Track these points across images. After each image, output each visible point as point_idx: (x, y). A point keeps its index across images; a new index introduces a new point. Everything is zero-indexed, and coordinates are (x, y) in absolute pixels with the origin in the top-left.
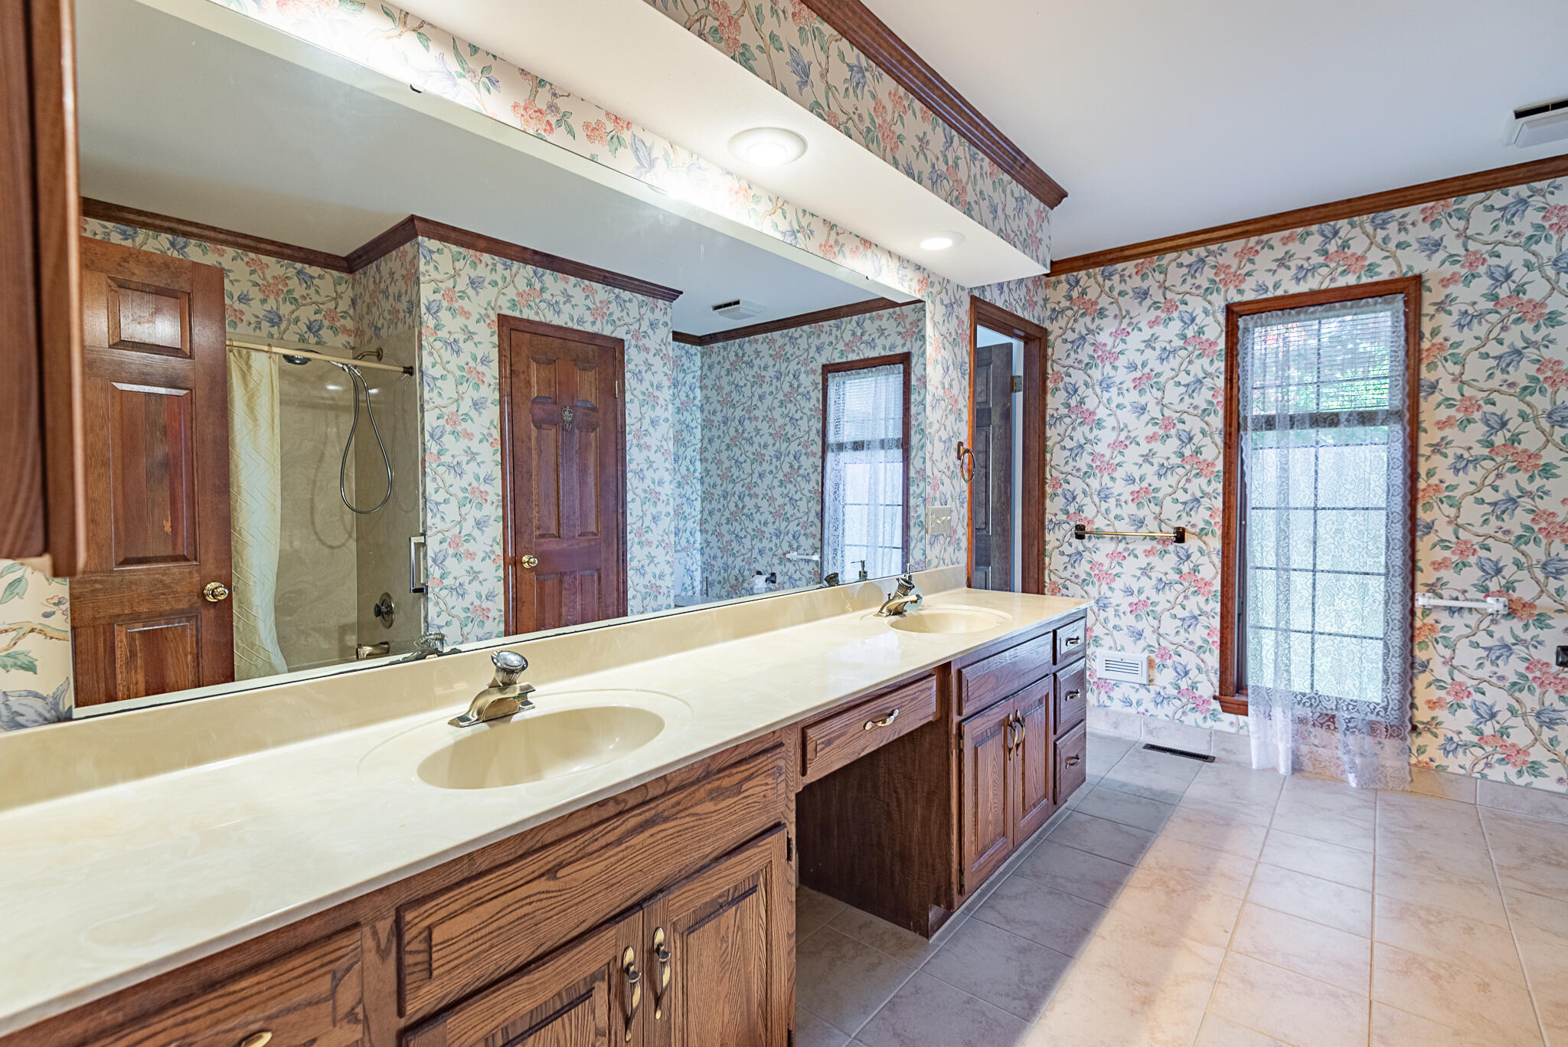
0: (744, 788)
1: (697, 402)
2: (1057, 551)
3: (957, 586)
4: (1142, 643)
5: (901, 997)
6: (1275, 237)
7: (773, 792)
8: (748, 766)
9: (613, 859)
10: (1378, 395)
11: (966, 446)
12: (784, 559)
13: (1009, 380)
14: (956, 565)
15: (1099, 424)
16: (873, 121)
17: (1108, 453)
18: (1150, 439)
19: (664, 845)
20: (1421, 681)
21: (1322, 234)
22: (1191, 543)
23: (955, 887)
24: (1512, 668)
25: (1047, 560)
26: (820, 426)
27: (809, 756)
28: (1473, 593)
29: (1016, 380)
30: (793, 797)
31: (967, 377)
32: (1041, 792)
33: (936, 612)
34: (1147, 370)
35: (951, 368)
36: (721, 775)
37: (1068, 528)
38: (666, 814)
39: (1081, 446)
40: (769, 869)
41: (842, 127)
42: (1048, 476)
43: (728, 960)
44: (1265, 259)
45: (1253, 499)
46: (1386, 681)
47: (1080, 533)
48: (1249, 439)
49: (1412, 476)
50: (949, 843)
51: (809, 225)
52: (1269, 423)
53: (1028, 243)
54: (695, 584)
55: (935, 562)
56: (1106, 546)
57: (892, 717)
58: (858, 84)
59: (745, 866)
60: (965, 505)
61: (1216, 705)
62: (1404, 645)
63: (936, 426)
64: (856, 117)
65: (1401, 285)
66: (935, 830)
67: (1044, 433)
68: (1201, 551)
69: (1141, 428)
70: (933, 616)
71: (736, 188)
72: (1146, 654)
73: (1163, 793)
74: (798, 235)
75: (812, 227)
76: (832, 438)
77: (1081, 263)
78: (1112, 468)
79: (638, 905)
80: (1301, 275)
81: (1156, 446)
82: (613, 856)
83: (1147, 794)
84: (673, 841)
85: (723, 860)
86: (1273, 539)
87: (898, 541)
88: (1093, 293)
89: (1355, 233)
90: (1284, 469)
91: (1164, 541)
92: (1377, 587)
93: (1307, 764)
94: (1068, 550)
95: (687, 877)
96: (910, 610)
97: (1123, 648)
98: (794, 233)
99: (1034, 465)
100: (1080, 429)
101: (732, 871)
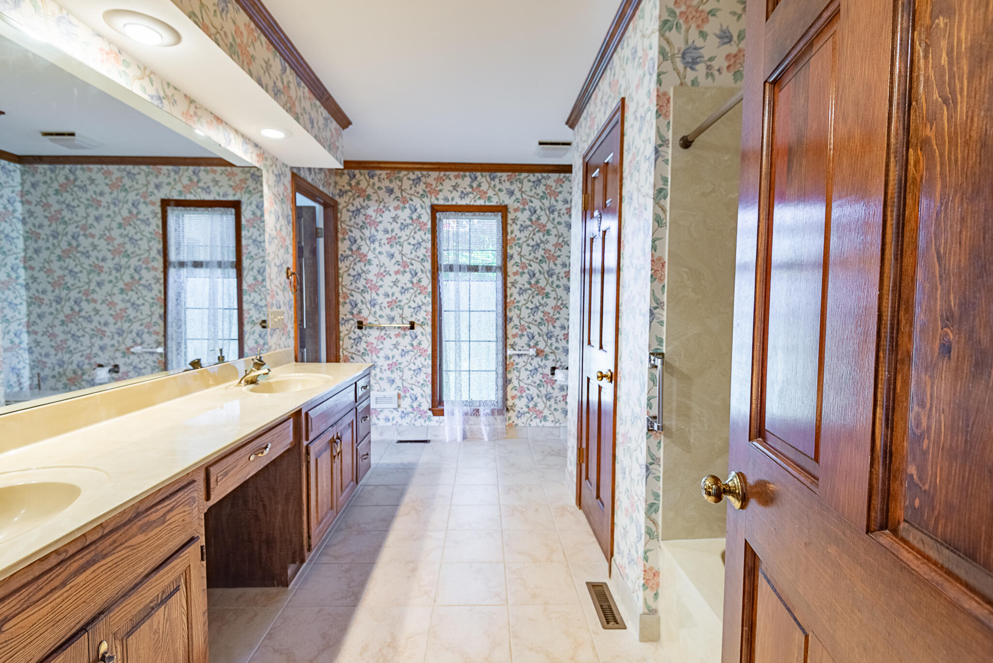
0: (168, 518)
1: (18, 214)
2: (347, 337)
3: (289, 362)
4: (394, 386)
5: (275, 628)
6: (452, 174)
7: (189, 516)
8: (170, 501)
9: (58, 600)
10: (492, 258)
11: (292, 270)
12: (127, 352)
13: (315, 230)
14: (288, 349)
15: (369, 262)
16: (234, 40)
17: (374, 279)
18: (397, 273)
19: (105, 576)
20: (510, 387)
21: (470, 177)
22: (418, 329)
23: (306, 548)
24: (538, 378)
25: (341, 343)
26: (160, 246)
27: (212, 486)
28: (526, 348)
29: (319, 231)
30: (203, 517)
31: (291, 225)
32: (350, 478)
33: (280, 379)
34: (394, 234)
35: (281, 217)
36: (149, 512)
37: (353, 323)
38: (105, 552)
39: (359, 275)
40: (188, 572)
41: (212, 37)
42: (340, 291)
43: (160, 645)
44: (448, 185)
45: (444, 308)
46: (497, 390)
47: (360, 326)
48: (443, 276)
49: (505, 297)
50: (301, 522)
51: (173, 95)
52: (451, 268)
53: (332, 148)
54: (22, 380)
55: (274, 347)
56: (375, 333)
57: (268, 449)
58: (223, 10)
59: (170, 573)
60: (293, 309)
61: (430, 413)
62: (503, 373)
63: (272, 256)
64: (222, 33)
65: (500, 209)
66: (291, 517)
67: (337, 265)
68: (422, 334)
69: (392, 267)
70: (278, 383)
71: (107, 49)
72: (397, 391)
73: (409, 464)
74: (164, 101)
75: (176, 98)
76: (173, 257)
77: (355, 165)
78: (377, 288)
79: (84, 629)
80: (463, 196)
81: (399, 276)
82: (59, 597)
83: (401, 466)
84: (112, 571)
85: (153, 575)
86: (454, 326)
87: (235, 334)
88: (364, 184)
89: (483, 179)
90: (457, 292)
91: (404, 329)
92: (493, 346)
93: (469, 434)
94: (353, 336)
95: (123, 596)
96: (261, 381)
97: (384, 390)
98: (160, 98)
99: (332, 284)
100: (359, 265)
101: (162, 579)
